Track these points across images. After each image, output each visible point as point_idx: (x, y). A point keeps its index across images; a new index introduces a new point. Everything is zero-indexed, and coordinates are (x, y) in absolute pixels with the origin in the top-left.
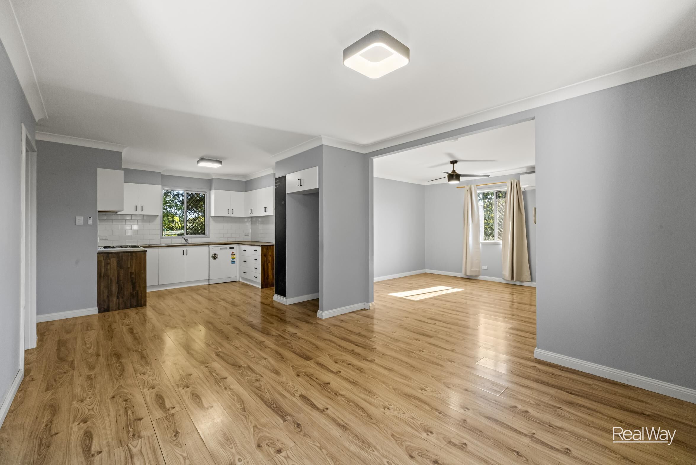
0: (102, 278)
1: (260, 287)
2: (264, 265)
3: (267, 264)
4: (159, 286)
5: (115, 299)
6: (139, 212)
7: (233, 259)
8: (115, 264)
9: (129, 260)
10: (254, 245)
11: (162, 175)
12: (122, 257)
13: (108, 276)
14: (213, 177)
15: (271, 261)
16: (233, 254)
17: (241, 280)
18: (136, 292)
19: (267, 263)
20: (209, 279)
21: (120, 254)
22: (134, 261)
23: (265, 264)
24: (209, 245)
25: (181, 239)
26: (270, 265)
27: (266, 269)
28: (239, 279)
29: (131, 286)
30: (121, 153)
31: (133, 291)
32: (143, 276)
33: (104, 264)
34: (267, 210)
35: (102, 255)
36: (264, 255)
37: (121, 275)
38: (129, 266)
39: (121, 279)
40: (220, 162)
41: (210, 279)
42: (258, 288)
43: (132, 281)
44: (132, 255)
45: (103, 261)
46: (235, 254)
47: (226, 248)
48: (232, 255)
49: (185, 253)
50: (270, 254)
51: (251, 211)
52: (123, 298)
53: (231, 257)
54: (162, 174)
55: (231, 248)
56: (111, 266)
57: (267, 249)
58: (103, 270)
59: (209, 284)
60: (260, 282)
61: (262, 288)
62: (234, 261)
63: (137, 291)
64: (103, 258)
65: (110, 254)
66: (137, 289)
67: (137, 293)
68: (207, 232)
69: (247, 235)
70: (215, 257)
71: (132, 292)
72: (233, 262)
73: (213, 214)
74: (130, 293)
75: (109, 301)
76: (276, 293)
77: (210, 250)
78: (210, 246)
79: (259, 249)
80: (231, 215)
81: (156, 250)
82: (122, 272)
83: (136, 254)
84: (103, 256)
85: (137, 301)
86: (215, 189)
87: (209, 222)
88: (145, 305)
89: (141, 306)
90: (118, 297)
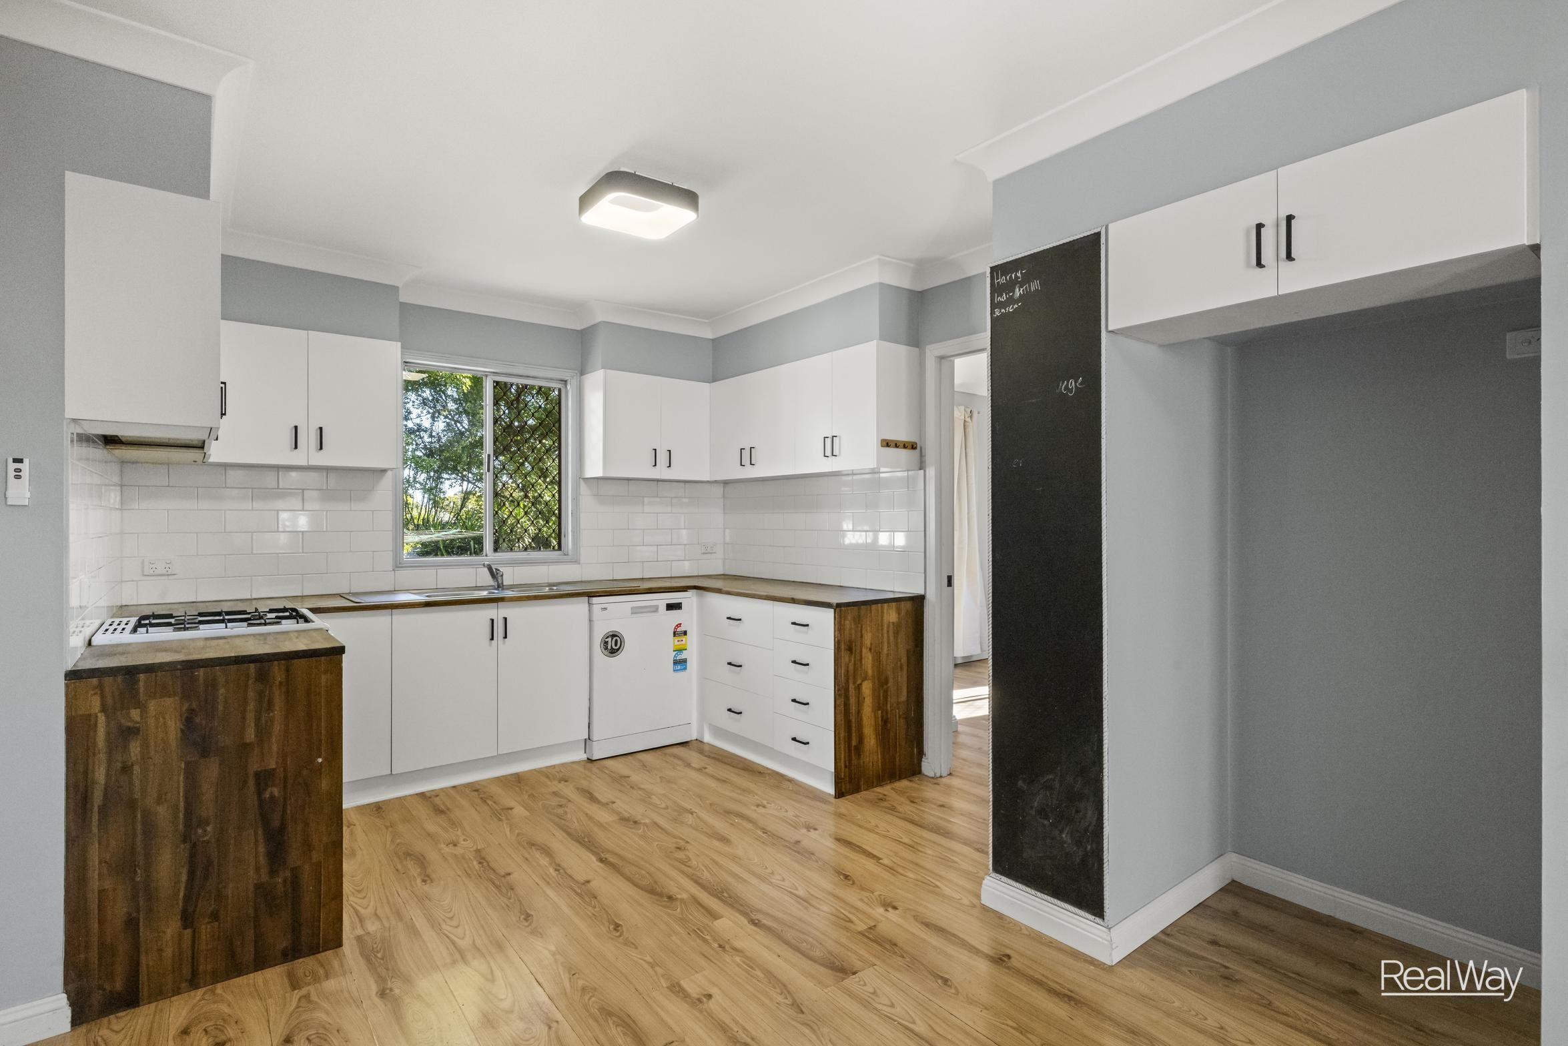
0: (95, 817)
1: (829, 788)
2: (847, 690)
3: (859, 688)
4: (392, 778)
5: (171, 928)
6: (307, 455)
7: (680, 651)
8: (174, 726)
9: (251, 706)
10: (793, 601)
11: (404, 306)
12: (212, 685)
13: (132, 805)
14: (600, 318)
15: (870, 672)
16: (680, 633)
17: (708, 738)
18: (288, 874)
19: (859, 682)
20: (589, 739)
21: (200, 673)
22: (278, 713)
23: (851, 686)
24: (590, 595)
25: (472, 571)
26: (867, 688)
27: (853, 709)
28: (701, 731)
29: (262, 849)
30: (206, 99)
31: (273, 872)
32: (325, 784)
33: (108, 734)
34: (842, 446)
35: (95, 681)
36: (845, 647)
37: (208, 791)
38: (250, 735)
39: (207, 808)
40: (690, 198)
41: (595, 737)
42: (814, 795)
43: (265, 819)
44: (262, 677)
45: (102, 718)
46: (685, 633)
47: (655, 609)
48: (675, 634)
49: (497, 631)
50: (868, 639)
51: (747, 456)
52: (215, 916)
53: (671, 642)
54: (404, 298)
55: (670, 607)
56: (145, 745)
57: (858, 620)
58: (100, 775)
59: (590, 760)
60: (830, 766)
61: (840, 794)
62: (684, 661)
63: (295, 872)
64: (102, 696)
65: (142, 676)
66: (294, 857)
67: (295, 882)
68: (568, 541)
69: (708, 551)
70: (613, 645)
71: (265, 878)
72: (680, 664)
73: (594, 469)
74: (258, 887)
75: (136, 947)
76: (996, 870)
77: (595, 618)
78: (595, 600)
79: (827, 617)
80: (661, 472)
81: (380, 620)
82: (211, 771)
83: (287, 670)
84: (100, 687)
85: (295, 927)
86: (603, 367)
87: (576, 500)
88: (336, 942)
89: (314, 950)
90: (188, 920)
